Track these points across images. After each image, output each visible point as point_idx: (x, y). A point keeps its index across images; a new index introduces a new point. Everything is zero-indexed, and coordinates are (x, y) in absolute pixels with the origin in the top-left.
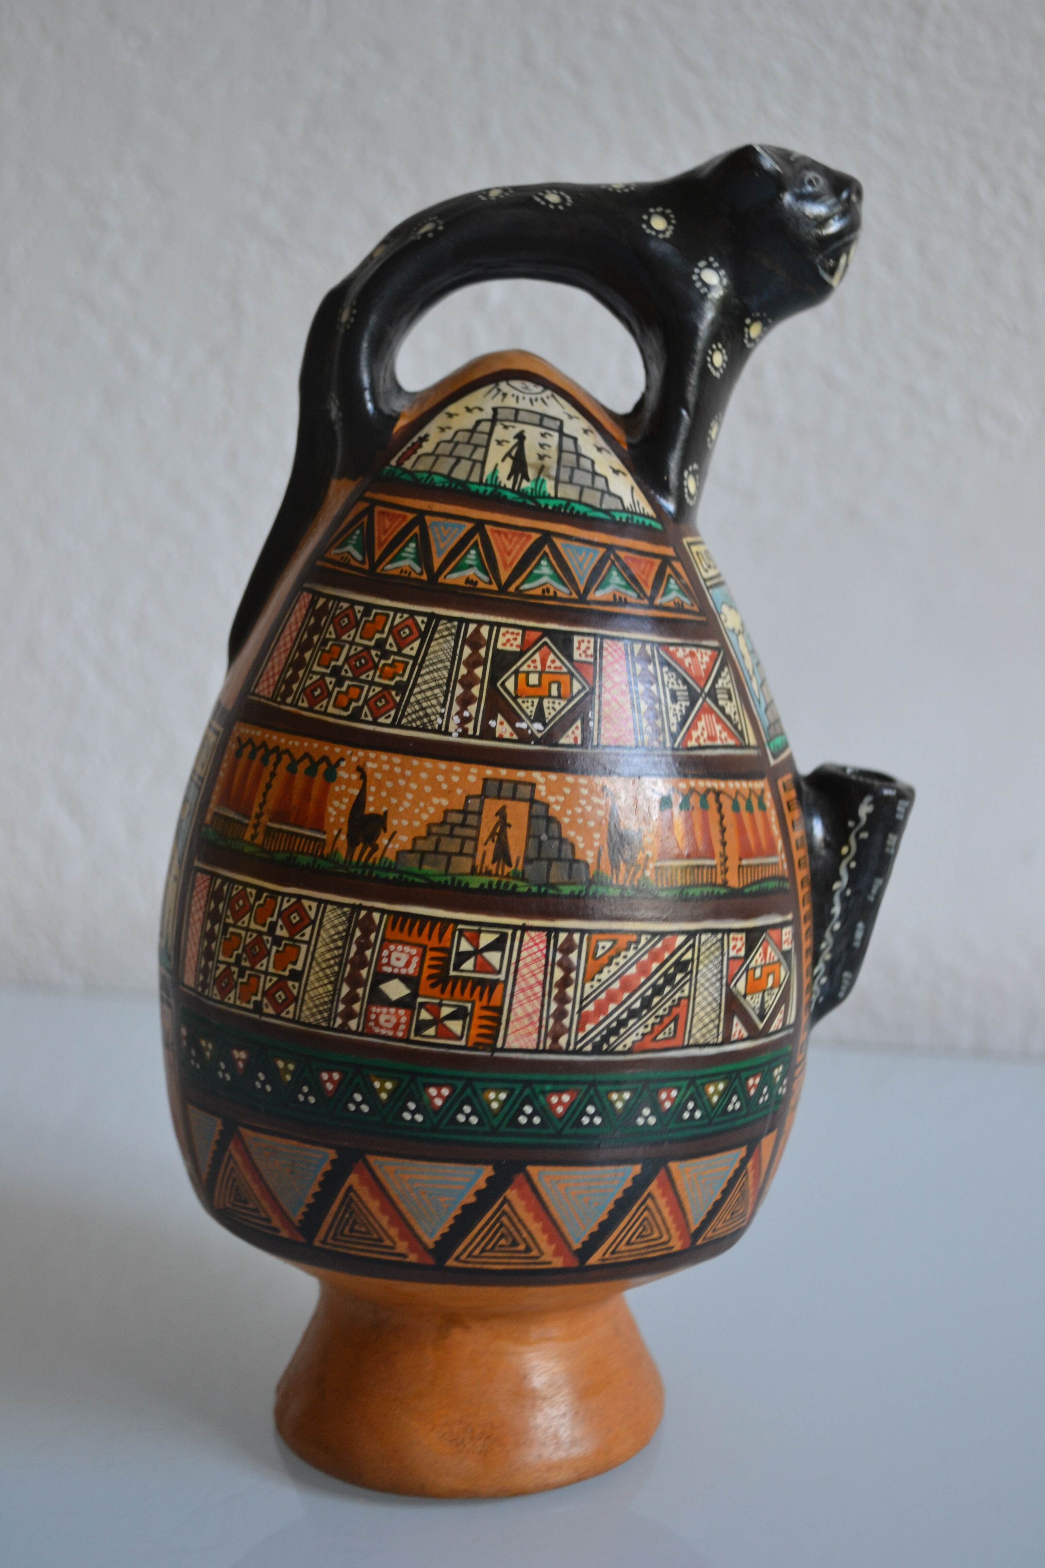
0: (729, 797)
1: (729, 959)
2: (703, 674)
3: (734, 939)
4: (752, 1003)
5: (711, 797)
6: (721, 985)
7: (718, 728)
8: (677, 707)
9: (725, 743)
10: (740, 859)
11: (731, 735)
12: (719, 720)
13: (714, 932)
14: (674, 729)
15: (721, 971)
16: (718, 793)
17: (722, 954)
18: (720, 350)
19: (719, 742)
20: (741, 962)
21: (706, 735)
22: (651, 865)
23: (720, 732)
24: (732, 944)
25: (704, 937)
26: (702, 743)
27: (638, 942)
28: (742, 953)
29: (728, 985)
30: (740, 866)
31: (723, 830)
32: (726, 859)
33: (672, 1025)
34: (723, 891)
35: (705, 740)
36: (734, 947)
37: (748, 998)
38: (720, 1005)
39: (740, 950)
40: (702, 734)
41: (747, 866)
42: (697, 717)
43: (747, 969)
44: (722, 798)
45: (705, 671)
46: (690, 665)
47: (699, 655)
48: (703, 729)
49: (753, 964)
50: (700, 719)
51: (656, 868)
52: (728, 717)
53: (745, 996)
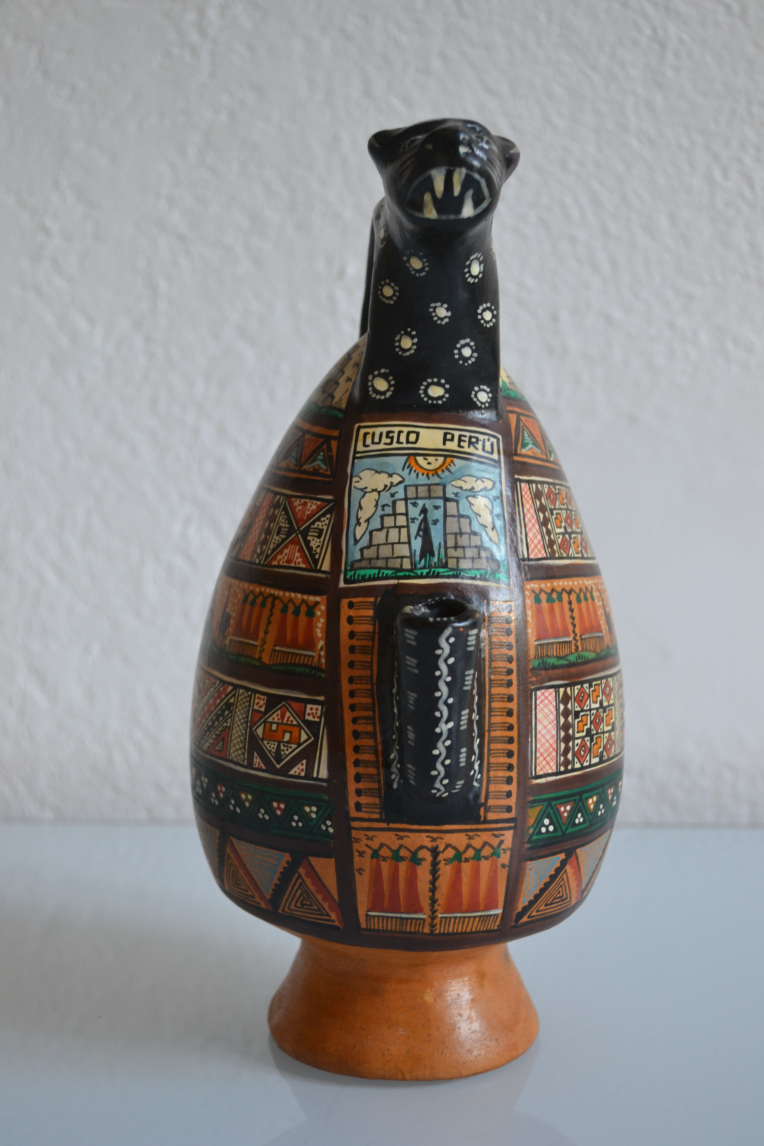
0: (282, 602)
1: (253, 710)
2: (305, 518)
3: (258, 698)
4: (271, 747)
5: (270, 600)
6: (247, 726)
7: (297, 555)
8: (278, 538)
9: (297, 565)
10: (275, 646)
11: (305, 560)
12: (301, 550)
13: (247, 689)
14: (269, 552)
15: (247, 717)
16: (275, 598)
17: (249, 706)
18: (389, 284)
19: (293, 565)
20: (261, 715)
21: (286, 558)
22: (229, 638)
23: (297, 558)
24: (257, 701)
25: (241, 691)
26: (281, 563)
27: (215, 684)
28: (263, 709)
29: (251, 728)
30: (274, 650)
31: (269, 623)
32: (265, 643)
33: (221, 743)
34: (257, 664)
35: (283, 562)
36: (258, 703)
37: (265, 742)
38: (245, 739)
39: (261, 706)
40: (284, 558)
41: (279, 651)
42: (286, 547)
43: (265, 722)
44: (277, 602)
45: (308, 515)
46: (299, 510)
47: (309, 504)
48: (286, 554)
49: (270, 720)
50: (287, 548)
51: (231, 639)
52: (310, 549)
53: (262, 740)
